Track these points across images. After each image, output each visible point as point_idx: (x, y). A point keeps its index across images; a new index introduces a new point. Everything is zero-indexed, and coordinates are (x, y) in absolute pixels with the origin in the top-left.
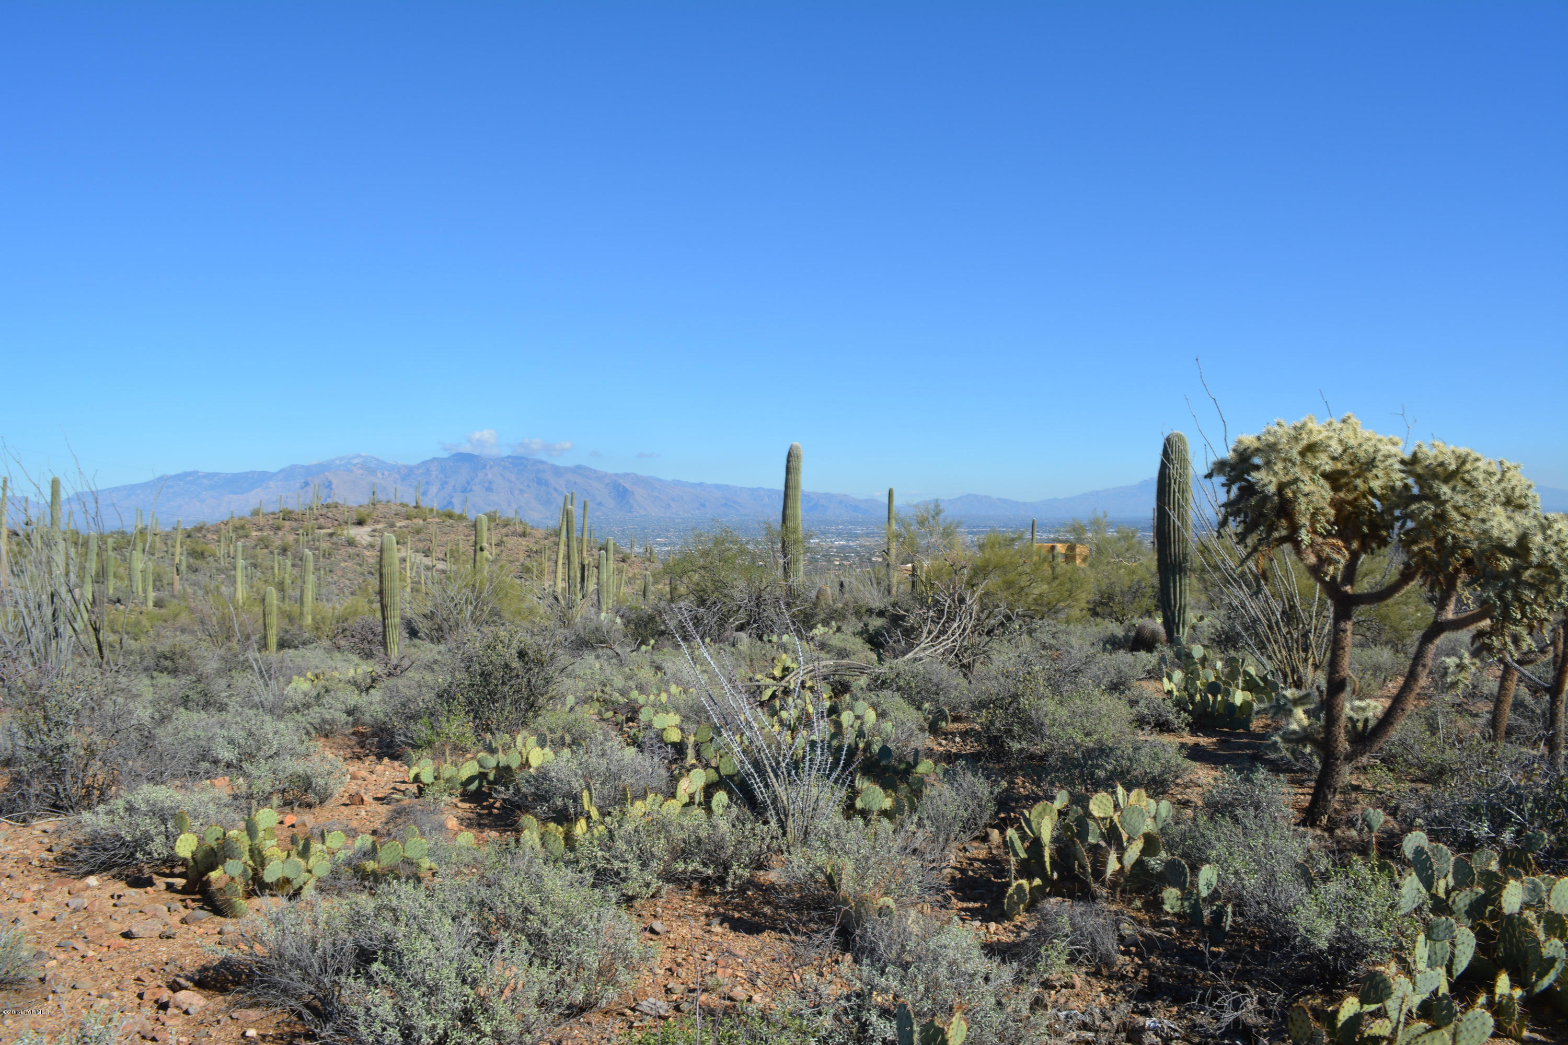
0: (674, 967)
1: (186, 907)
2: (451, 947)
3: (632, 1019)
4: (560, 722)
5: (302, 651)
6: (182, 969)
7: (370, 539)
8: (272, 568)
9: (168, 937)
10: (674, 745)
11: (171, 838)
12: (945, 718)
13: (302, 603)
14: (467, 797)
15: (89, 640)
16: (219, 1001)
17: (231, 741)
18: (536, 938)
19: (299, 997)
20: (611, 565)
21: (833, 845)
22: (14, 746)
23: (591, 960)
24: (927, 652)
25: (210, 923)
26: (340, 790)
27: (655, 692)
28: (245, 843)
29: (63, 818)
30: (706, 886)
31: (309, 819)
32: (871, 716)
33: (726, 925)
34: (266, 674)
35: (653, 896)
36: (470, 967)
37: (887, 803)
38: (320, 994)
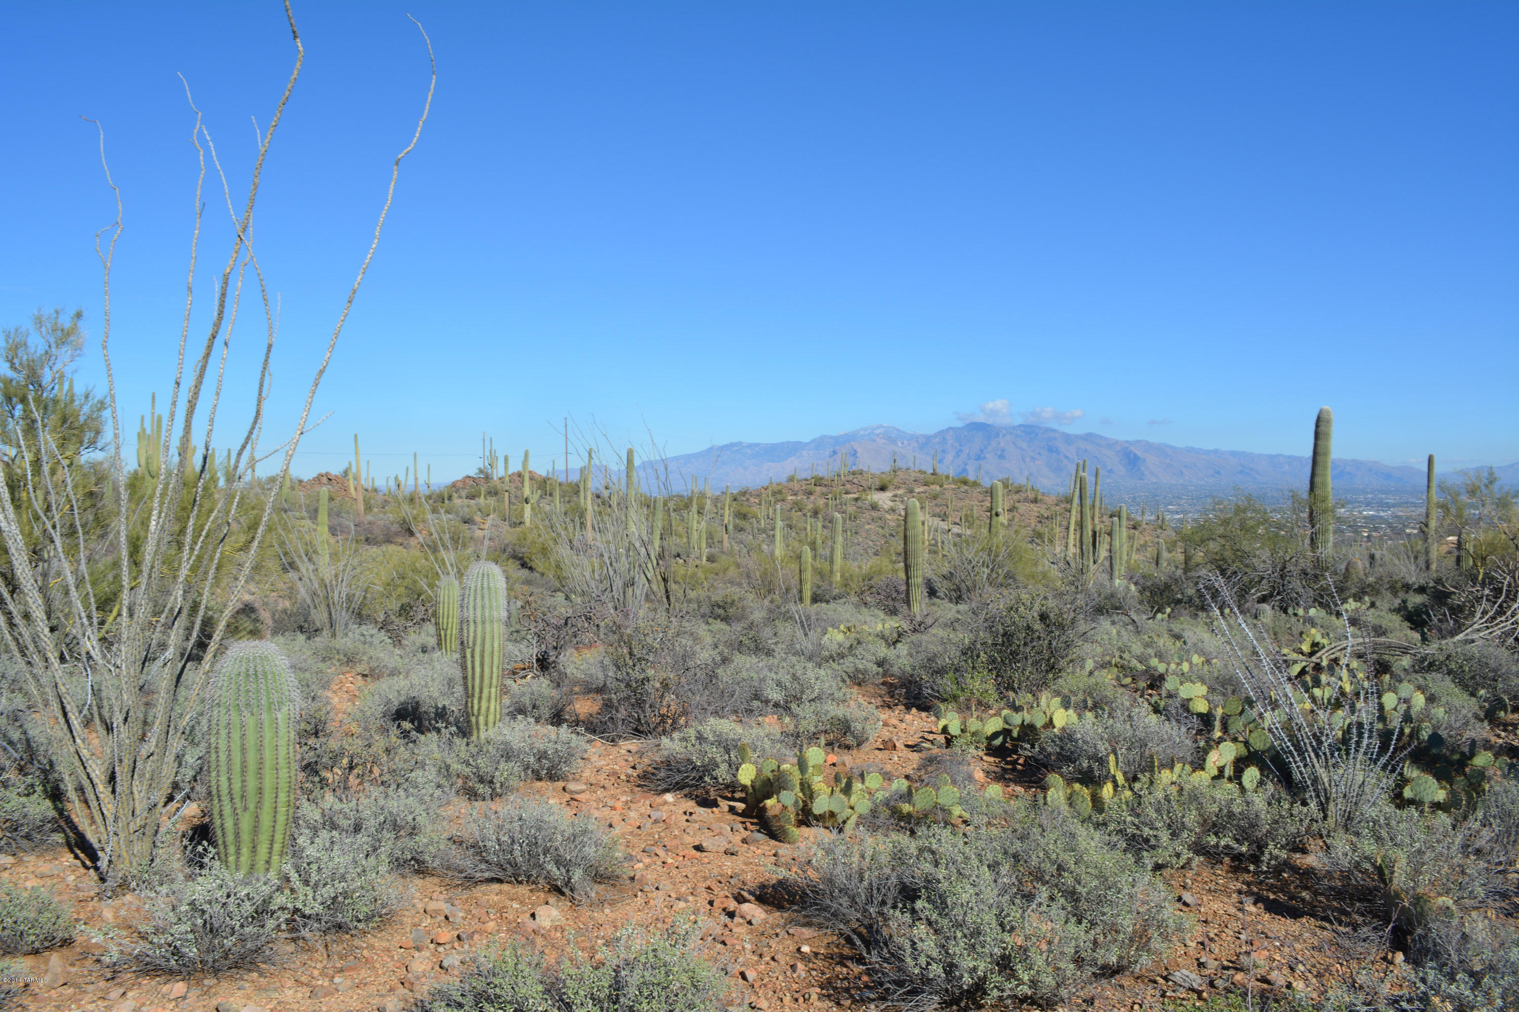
0: (1207, 941)
1: (746, 829)
2: (990, 894)
3: (1165, 988)
4: (1081, 685)
5: (832, 605)
6: (744, 883)
7: (891, 504)
8: (805, 529)
9: (732, 854)
10: (1200, 715)
11: (734, 767)
12: (1504, 708)
13: (832, 562)
14: (991, 751)
15: (658, 588)
16: (777, 917)
17: (779, 684)
18: (1072, 895)
19: (847, 922)
20: (1122, 533)
21: (1384, 834)
22: (606, 676)
23: (1125, 923)
24: (1481, 634)
25: (765, 846)
26: (876, 733)
27: (1177, 661)
28: (796, 777)
29: (643, 740)
30: (1238, 864)
31: (848, 760)
32: (1419, 700)
33: (1260, 905)
34: (806, 625)
35: (1182, 867)
36: (1008, 915)
37: (1441, 795)
38: (865, 922)
